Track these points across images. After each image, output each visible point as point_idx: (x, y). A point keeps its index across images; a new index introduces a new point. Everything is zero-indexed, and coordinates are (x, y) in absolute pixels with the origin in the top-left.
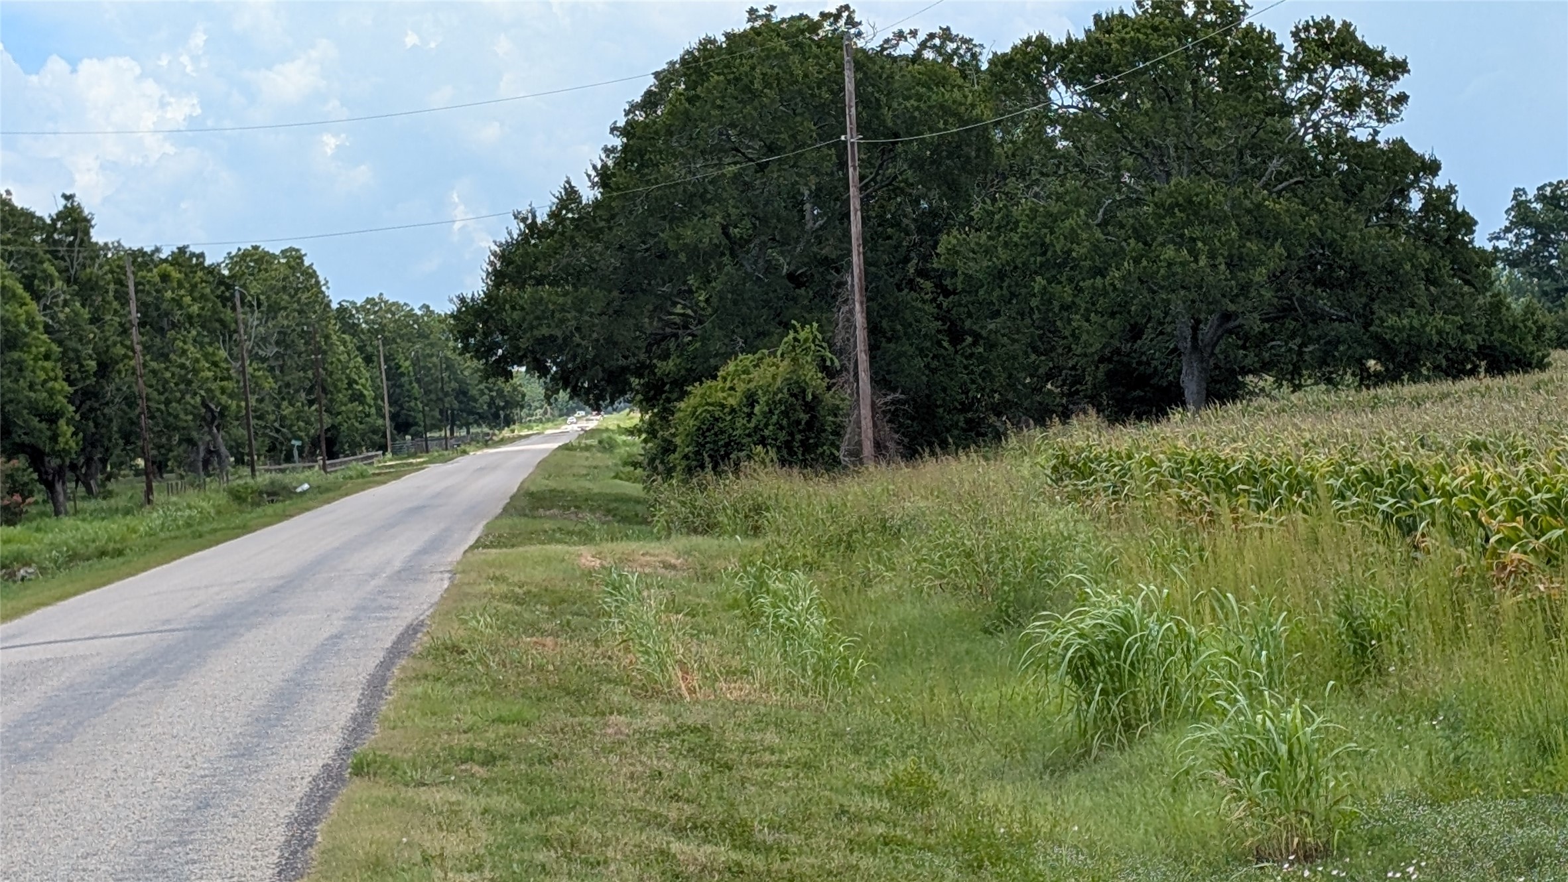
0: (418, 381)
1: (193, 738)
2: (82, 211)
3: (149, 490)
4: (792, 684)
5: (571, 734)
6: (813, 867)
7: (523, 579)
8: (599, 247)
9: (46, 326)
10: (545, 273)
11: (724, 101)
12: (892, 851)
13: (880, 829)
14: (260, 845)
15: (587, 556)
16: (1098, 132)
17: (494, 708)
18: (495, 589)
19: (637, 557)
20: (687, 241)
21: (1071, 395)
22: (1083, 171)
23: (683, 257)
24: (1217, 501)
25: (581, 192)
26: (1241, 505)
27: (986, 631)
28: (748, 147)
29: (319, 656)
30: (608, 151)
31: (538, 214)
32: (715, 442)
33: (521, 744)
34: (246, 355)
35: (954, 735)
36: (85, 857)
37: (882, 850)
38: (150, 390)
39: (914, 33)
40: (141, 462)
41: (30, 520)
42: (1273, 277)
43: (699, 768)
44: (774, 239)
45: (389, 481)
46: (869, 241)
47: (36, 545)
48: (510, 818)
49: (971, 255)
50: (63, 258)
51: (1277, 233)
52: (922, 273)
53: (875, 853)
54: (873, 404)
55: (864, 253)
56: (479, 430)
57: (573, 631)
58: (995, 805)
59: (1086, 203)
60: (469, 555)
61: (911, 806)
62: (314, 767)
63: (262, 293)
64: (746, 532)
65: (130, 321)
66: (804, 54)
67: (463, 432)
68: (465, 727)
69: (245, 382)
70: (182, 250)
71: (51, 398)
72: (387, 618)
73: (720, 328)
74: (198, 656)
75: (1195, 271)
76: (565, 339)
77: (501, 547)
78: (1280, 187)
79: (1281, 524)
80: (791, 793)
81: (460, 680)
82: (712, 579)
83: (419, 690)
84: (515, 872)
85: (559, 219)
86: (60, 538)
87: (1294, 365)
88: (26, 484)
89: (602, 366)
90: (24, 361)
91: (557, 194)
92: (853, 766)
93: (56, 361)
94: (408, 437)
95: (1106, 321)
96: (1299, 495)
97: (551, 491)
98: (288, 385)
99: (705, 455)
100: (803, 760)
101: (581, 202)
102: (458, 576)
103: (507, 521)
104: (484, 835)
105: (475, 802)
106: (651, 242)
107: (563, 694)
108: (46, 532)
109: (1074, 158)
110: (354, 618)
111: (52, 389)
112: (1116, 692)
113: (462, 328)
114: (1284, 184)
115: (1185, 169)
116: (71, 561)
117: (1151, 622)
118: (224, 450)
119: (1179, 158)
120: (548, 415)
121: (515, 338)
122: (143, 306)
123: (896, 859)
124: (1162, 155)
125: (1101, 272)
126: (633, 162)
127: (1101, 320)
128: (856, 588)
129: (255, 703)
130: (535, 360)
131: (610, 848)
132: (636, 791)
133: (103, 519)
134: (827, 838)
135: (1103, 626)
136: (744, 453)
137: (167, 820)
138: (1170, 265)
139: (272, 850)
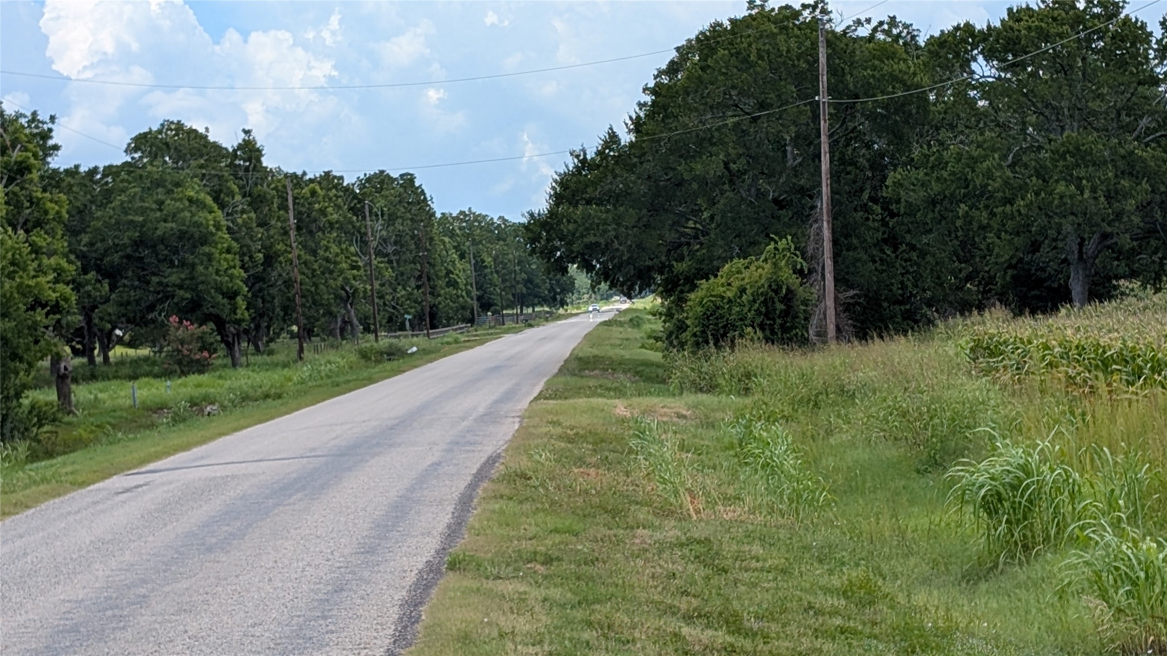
0: (497, 272)
1: (332, 539)
2: (256, 144)
3: (301, 350)
4: (772, 508)
5: (608, 542)
6: (788, 649)
7: (573, 423)
8: (633, 178)
9: (229, 228)
10: (593, 196)
11: (727, 69)
12: (847, 639)
13: (838, 621)
14: (380, 620)
15: (620, 408)
16: (1009, 97)
17: (552, 522)
18: (553, 431)
19: (657, 409)
20: (697, 173)
21: (984, 292)
22: (998, 125)
23: (695, 186)
24: (1097, 377)
25: (620, 136)
26: (1115, 381)
27: (918, 472)
28: (745, 104)
29: (423, 479)
30: (641, 105)
31: (588, 152)
32: (716, 324)
33: (572, 550)
34: (372, 251)
35: (894, 550)
36: (254, 625)
37: (840, 638)
38: (304, 277)
39: (868, 21)
40: (295, 328)
41: (214, 370)
42: (1141, 208)
43: (703, 572)
44: (763, 173)
45: (475, 346)
46: (835, 176)
47: (219, 389)
48: (563, 606)
49: (912, 187)
50: (241, 178)
51: (1145, 173)
52: (874, 200)
53: (834, 638)
54: (836, 299)
55: (831, 184)
56: (541, 309)
57: (610, 464)
58: (925, 605)
59: (999, 148)
60: (533, 404)
61: (862, 604)
62: (420, 562)
63: (385, 206)
64: (739, 392)
65: (289, 226)
66: (788, 35)
67: (530, 310)
68: (530, 535)
69: (371, 271)
70: (327, 174)
71: (231, 281)
72: (473, 451)
73: (722, 239)
74: (336, 477)
75: (1081, 202)
76: (606, 245)
77: (557, 399)
78: (1148, 139)
79: (1145, 396)
80: (771, 592)
81: (527, 499)
82: (713, 427)
83: (497, 506)
84: (566, 647)
85: (603, 156)
86: (236, 384)
87: (1156, 273)
88: (212, 344)
89: (634, 265)
90: (212, 254)
91: (603, 138)
92: (818, 572)
93: (235, 254)
94: (489, 313)
95: (1013, 239)
96: (1160, 375)
97: (594, 357)
98: (402, 274)
99: (709, 333)
100: (780, 567)
101: (620, 144)
102: (526, 420)
103: (562, 379)
104: (544, 618)
105: (537, 593)
106: (671, 174)
107: (602, 512)
108: (226, 379)
109: (991, 115)
110: (450, 451)
111: (232, 274)
112: (1018, 522)
113: (530, 235)
114: (1151, 137)
115: (1076, 124)
116: (243, 401)
117: (1045, 468)
118: (356, 322)
119: (1071, 116)
120: (593, 299)
121: (570, 244)
122: (298, 215)
123: (850, 645)
124: (1058, 114)
125: (1010, 201)
126: (659, 114)
127: (1009, 238)
128: (821, 436)
129: (376, 513)
130: (584, 260)
131: (637, 630)
132: (656, 587)
133: (267, 370)
134: (798, 627)
135: (1008, 471)
136: (737, 333)
137: (313, 600)
138: (1061, 197)
139: (389, 625)
